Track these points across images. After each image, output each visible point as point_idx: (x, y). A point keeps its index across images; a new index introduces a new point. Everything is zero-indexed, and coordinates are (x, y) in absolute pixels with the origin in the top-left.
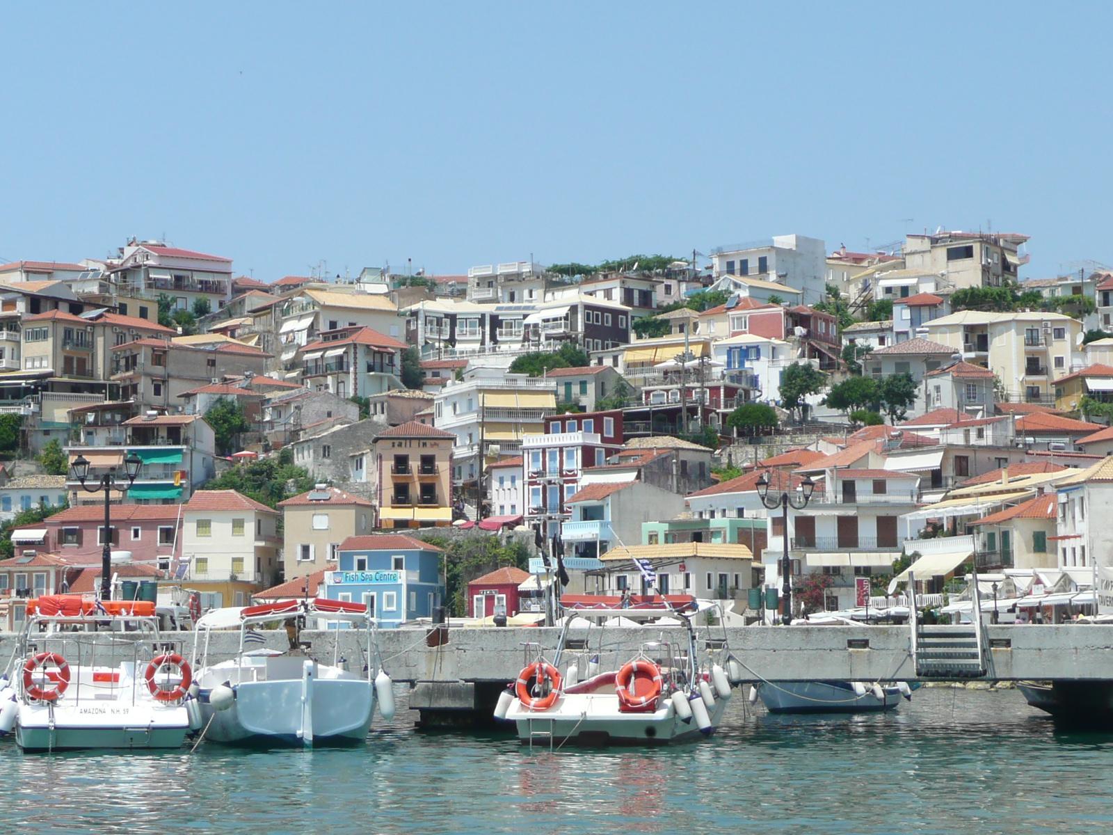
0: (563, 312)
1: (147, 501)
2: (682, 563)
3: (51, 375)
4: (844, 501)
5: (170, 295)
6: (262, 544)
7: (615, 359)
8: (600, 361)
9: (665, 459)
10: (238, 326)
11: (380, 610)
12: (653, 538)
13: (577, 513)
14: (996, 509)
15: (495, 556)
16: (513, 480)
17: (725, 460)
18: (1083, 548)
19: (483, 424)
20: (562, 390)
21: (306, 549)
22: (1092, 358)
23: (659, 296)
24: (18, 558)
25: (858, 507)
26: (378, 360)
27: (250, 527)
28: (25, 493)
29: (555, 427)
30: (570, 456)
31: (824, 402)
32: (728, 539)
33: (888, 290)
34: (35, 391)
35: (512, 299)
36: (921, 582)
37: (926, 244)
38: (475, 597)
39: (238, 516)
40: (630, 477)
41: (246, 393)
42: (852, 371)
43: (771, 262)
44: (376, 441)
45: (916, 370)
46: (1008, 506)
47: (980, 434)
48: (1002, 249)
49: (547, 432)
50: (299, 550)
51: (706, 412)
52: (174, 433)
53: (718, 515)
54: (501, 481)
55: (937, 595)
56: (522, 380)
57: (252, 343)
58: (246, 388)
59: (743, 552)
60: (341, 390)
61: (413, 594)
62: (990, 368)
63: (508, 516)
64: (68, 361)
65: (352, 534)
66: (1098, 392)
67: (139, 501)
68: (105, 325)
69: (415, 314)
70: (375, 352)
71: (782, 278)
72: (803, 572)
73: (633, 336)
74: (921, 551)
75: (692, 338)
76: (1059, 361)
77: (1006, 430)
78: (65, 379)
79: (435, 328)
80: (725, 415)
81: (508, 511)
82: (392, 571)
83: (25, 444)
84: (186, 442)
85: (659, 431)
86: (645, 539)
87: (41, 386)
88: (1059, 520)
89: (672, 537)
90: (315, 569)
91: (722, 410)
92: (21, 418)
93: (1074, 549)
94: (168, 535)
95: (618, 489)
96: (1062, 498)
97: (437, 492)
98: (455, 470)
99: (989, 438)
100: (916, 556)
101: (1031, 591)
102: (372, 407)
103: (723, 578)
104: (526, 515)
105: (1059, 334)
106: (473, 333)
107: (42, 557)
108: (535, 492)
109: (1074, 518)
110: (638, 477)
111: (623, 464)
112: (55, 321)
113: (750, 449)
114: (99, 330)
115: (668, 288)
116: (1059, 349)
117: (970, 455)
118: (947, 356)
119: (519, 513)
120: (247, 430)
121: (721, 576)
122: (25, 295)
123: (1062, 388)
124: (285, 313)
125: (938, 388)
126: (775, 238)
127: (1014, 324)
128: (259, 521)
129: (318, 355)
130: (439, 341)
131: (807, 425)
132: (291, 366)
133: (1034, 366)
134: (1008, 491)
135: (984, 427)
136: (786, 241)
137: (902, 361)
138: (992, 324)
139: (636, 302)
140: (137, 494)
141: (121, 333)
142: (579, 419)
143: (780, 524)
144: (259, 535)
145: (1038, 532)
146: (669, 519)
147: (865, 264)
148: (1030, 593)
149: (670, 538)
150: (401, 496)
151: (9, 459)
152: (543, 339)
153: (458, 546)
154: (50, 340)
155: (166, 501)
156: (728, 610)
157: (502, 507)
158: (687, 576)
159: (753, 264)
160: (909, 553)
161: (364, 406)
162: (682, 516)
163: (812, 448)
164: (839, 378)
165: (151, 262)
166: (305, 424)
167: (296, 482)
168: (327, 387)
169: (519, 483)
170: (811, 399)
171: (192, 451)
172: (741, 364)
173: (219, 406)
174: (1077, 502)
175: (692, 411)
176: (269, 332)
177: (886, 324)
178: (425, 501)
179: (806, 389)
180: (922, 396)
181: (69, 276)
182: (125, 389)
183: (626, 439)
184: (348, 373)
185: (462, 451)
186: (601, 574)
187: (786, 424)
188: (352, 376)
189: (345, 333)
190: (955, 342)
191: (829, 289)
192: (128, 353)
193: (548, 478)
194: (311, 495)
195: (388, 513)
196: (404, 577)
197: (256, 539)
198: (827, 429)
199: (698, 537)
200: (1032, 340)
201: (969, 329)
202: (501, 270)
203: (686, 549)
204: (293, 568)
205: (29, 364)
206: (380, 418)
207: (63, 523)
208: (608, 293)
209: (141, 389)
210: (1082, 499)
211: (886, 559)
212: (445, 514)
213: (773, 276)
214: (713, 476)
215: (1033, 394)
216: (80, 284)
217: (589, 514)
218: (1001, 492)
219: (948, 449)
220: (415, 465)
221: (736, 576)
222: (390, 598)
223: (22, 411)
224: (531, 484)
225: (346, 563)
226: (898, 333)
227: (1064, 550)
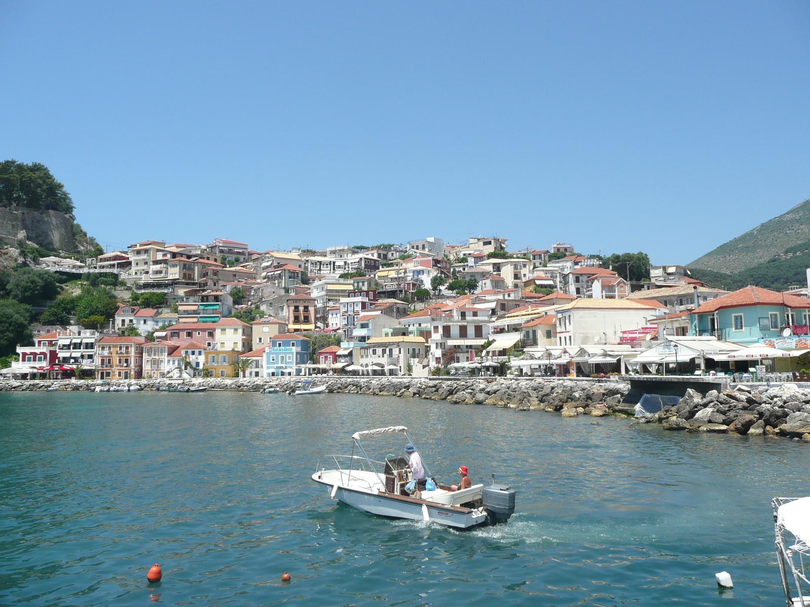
0: (357, 260)
1: (206, 322)
2: (398, 344)
3: (178, 279)
4: (461, 320)
5: (226, 255)
6: (244, 337)
7: (375, 275)
8: (370, 276)
9: (391, 306)
10: (248, 265)
11: (286, 362)
12: (387, 335)
13: (359, 326)
14: (528, 321)
15: (329, 342)
16: (336, 314)
17: (412, 308)
18: (570, 337)
19: (327, 295)
20: (356, 284)
21: (260, 339)
22: (536, 274)
23: (389, 256)
24: (156, 343)
25: (467, 322)
26: (293, 275)
27: (240, 331)
28: (163, 319)
29: (352, 296)
30: (357, 305)
31: (446, 288)
32: (416, 335)
33: (464, 255)
34: (172, 285)
35: (341, 257)
36: (496, 351)
37: (476, 240)
38: (321, 357)
39: (236, 327)
40: (379, 312)
41: (245, 285)
42: (455, 279)
43: (426, 245)
44: (288, 300)
45: (477, 277)
46: (533, 320)
47: (509, 295)
48: (501, 242)
49: (349, 297)
50: (258, 339)
51: (406, 292)
52: (217, 298)
53: (411, 326)
54: (332, 315)
55: (505, 357)
56: (342, 281)
57: (252, 270)
58: (245, 283)
59: (422, 340)
60: (280, 285)
61: (298, 356)
62: (501, 276)
63: (335, 327)
64: (185, 275)
65: (277, 334)
66: (539, 285)
67: (204, 322)
68: (198, 262)
69: (307, 261)
70: (292, 272)
71: (430, 251)
72: (446, 348)
73: (381, 267)
74: (496, 339)
75: (401, 268)
76: (525, 275)
77: (519, 294)
78: (183, 281)
79: (314, 265)
80: (412, 293)
81: (334, 325)
82: (291, 347)
83: (167, 303)
84: (221, 301)
85: (389, 297)
86: (384, 335)
87: (174, 283)
88: (558, 325)
89: (394, 334)
90: (263, 346)
91: (411, 291)
92: (166, 294)
93: (565, 338)
94: (211, 334)
95: (374, 317)
96: (560, 316)
97: (309, 319)
98: (316, 311)
99: (512, 297)
100: (494, 341)
101: (561, 356)
102: (290, 290)
103: (414, 350)
104: (341, 327)
105: (525, 266)
106: (327, 267)
107: (163, 342)
108: (344, 319)
109: (565, 324)
110: (382, 313)
111: (376, 308)
112: (180, 261)
113: (421, 304)
114: (196, 264)
115: (393, 254)
116: (524, 271)
117: (506, 303)
118: (488, 273)
119: (338, 326)
120: (245, 298)
121: (413, 349)
122: (170, 252)
123: (527, 284)
124: (263, 260)
125: (485, 284)
126: (427, 238)
127: (510, 263)
128: (244, 329)
129: (272, 273)
130: (315, 270)
131: (440, 296)
132: (264, 278)
133: (516, 277)
134: (532, 314)
135: (511, 293)
136: (431, 239)
137: (473, 275)
138: (502, 263)
139: (382, 258)
140: (203, 319)
141: (204, 266)
142: (361, 292)
143: (436, 328)
144: (244, 334)
145: (548, 331)
146: (393, 327)
147: (456, 248)
148: (561, 357)
149: (393, 335)
150: (297, 320)
151: (161, 308)
152: (350, 268)
153: (316, 338)
154: (178, 267)
155: (213, 322)
156: (416, 362)
157: (332, 324)
158: (400, 349)
159: (420, 246)
160: (491, 339)
161: (287, 290)
162: (398, 326)
163: (444, 303)
164: (450, 281)
165: (221, 245)
166: (265, 296)
167: (260, 316)
168: (275, 284)
169: (338, 315)
170: (442, 288)
171: (223, 305)
172: (418, 276)
173: (235, 289)
174: (567, 318)
175: (401, 291)
176: (258, 267)
177: (466, 264)
178: (305, 322)
179: (440, 284)
180: (480, 287)
181: (191, 248)
182: (204, 284)
183: (377, 300)
184: (282, 279)
185: (319, 305)
186: (367, 348)
187: (433, 296)
188: (284, 280)
189: (282, 266)
190: (490, 268)
191: (445, 256)
192: (205, 272)
193: (349, 313)
194: (263, 320)
195: (292, 326)
196: (294, 349)
197: (242, 336)
198: (448, 297)
199: (404, 334)
200: (516, 267)
201: (494, 264)
202: (338, 248)
203: (400, 339)
204: (256, 346)
205: (171, 276)
206: (293, 294)
207: (172, 330)
208: (373, 255)
209: (209, 284)
210: (570, 316)
211: (481, 342)
212: (312, 327)
213: (427, 250)
214: (408, 313)
215: (516, 286)
216: (194, 251)
217: (363, 326)
218: (529, 315)
219: (498, 301)
220: (301, 309)
221: (419, 349)
222: (290, 357)
223: (166, 291)
224: (343, 315)
225: (274, 344)
226: (470, 266)
227: (560, 338)
